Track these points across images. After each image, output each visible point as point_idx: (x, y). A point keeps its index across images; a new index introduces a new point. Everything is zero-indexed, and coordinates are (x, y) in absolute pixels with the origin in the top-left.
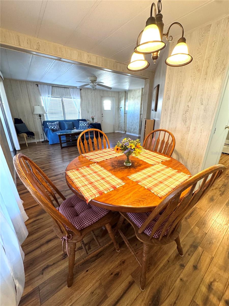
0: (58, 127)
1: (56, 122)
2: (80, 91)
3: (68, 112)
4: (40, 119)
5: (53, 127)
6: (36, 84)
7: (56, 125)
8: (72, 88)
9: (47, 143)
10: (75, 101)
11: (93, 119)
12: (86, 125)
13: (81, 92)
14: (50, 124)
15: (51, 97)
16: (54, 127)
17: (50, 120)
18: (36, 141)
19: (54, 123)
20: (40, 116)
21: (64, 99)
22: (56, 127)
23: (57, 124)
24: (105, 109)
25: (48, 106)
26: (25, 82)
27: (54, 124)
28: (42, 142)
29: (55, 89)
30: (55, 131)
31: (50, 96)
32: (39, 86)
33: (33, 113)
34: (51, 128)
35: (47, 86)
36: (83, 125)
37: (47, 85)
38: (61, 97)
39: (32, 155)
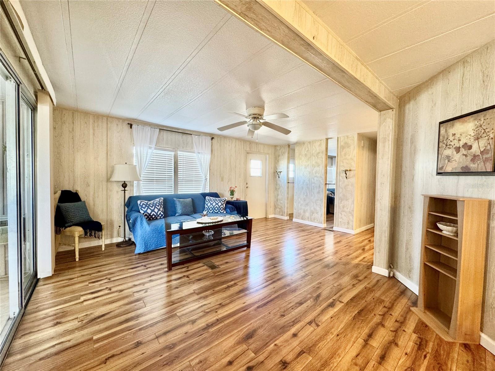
0: (161, 209)
1: (158, 200)
2: (210, 141)
3: (184, 179)
4: (123, 192)
5: (149, 211)
6: (128, 124)
7: (158, 206)
8: (196, 135)
9: (129, 249)
10: (201, 157)
11: (232, 193)
12: (220, 204)
13: (212, 142)
14: (143, 204)
15: (155, 149)
16: (153, 211)
17: (144, 193)
18: (103, 241)
19: (152, 201)
20: (124, 185)
21: (179, 153)
22: (156, 210)
23: (160, 204)
24: (252, 174)
25: (146, 165)
26: (105, 118)
27: (153, 203)
28: (118, 245)
29: (165, 134)
30: (153, 218)
31: (153, 146)
32: (133, 126)
33: (108, 180)
34: (145, 212)
35: (149, 128)
36: (214, 204)
37: (150, 126)
38: (175, 150)
39: (82, 299)
